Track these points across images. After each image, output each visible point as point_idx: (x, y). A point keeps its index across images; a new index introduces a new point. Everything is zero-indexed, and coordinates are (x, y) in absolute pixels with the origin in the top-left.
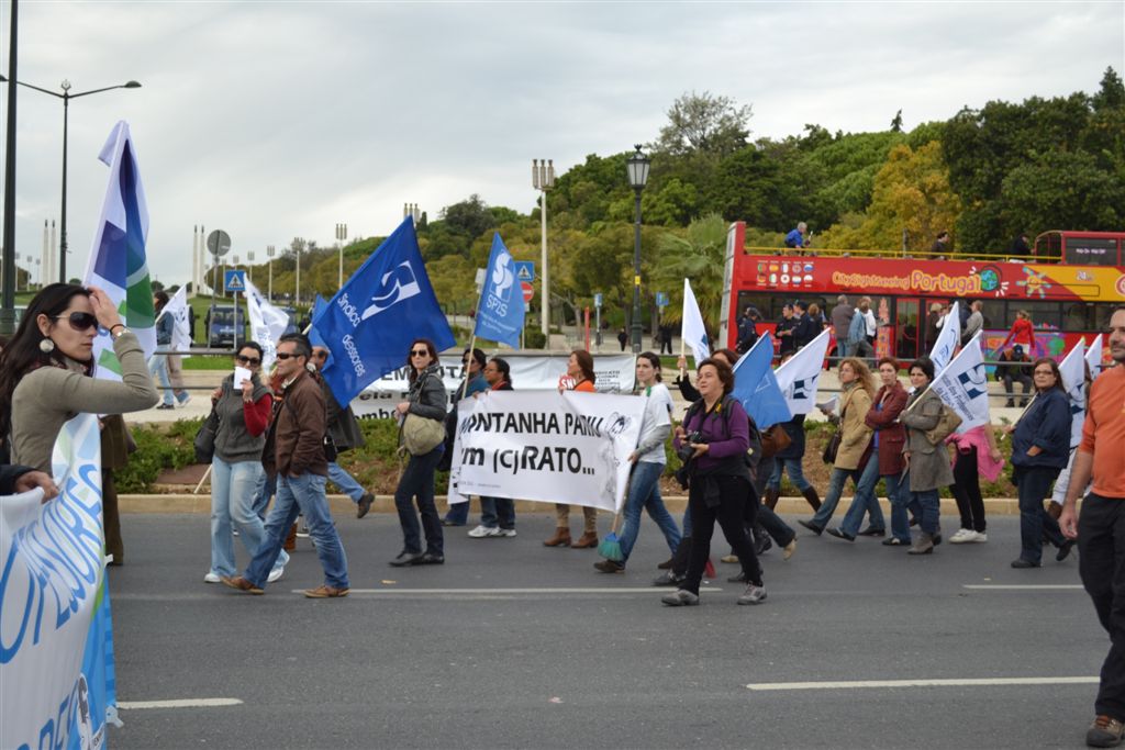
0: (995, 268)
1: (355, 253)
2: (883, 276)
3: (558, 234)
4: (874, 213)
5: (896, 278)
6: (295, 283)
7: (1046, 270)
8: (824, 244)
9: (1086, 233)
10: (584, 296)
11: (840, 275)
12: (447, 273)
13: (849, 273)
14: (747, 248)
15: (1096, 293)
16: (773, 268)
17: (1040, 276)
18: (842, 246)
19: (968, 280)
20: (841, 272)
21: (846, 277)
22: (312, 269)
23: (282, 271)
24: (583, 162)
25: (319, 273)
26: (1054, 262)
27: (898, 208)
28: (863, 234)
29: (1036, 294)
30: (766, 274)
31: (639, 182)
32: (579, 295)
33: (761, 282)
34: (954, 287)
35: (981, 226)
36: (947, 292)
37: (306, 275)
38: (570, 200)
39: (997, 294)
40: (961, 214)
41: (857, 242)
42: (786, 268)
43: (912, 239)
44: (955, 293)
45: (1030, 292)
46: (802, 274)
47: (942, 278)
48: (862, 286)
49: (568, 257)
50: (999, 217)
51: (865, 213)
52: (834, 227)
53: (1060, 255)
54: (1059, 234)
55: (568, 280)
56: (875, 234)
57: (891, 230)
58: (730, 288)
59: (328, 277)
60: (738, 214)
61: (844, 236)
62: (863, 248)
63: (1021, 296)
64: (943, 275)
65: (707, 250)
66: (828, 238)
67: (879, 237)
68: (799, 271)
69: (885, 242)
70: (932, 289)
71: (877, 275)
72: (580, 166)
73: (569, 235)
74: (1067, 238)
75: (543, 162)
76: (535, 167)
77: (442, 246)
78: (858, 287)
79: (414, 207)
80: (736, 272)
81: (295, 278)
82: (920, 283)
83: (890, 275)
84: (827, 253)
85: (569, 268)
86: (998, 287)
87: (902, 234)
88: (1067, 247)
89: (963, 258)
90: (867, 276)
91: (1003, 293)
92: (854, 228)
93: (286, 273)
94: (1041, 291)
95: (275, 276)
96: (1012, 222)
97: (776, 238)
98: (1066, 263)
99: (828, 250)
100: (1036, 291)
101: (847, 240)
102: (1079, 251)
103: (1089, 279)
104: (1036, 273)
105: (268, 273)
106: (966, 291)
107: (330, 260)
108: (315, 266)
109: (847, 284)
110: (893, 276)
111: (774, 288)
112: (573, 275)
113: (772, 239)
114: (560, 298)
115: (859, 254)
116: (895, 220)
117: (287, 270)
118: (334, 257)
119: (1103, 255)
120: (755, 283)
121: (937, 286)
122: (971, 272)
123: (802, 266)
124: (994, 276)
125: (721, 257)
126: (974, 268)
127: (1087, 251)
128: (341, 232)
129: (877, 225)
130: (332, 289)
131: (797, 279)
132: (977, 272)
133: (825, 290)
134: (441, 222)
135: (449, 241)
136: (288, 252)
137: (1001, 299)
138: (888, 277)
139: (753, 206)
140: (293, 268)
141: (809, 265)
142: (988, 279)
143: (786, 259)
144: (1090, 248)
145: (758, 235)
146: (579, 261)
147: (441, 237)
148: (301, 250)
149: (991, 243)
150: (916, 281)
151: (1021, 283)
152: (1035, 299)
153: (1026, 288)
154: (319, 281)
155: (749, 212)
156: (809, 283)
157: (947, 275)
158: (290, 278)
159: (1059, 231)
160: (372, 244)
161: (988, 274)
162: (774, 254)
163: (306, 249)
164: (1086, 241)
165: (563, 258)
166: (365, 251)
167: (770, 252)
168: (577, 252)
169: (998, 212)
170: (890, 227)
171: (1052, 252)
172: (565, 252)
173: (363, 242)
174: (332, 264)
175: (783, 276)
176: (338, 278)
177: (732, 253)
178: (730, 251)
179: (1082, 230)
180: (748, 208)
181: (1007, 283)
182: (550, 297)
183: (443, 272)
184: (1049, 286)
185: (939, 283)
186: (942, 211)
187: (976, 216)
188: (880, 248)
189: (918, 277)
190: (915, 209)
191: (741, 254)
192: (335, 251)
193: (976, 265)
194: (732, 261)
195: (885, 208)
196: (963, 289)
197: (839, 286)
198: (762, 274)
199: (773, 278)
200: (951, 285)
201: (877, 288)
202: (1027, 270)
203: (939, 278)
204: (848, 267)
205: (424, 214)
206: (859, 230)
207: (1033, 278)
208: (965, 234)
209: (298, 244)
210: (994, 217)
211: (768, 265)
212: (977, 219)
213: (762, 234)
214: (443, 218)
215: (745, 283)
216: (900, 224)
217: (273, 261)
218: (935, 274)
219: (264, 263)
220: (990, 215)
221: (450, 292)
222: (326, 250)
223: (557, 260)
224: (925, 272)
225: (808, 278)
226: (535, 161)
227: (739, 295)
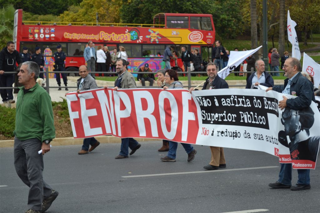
0: (137, 30)
2: (87, 34)
4: (83, 6)
5: (93, 35)
7: (159, 31)
8: (61, 20)
9: (177, 14)
11: (67, 34)
13: (71, 33)
14: (23, 21)
15: (180, 41)
16: (36, 31)
17: (157, 33)
18: (70, 20)
19: (125, 35)
20: (68, 32)
21: (71, 35)
26: (162, 27)
27: (94, 3)
28: (78, 16)
29: (154, 41)
30: (33, 34)
33: (31, 37)
34: (119, 39)
35: (131, 11)
36: (116, 41)
39: (138, 42)
40: (122, 6)
41: (76, 19)
42: (42, 31)
43: (101, 18)
44: (119, 41)
45: (152, 40)
46: (50, 34)
47: (113, 35)
48: (78, 39)
50: (138, 7)
51: (79, 5)
52: (66, 12)
53: (164, 24)
54: (164, 14)
56: (84, 16)
57: (91, 14)
58: (16, 40)
60: (21, 6)
61: (70, 16)
62: (79, 21)
63: (148, 42)
64: (113, 33)
65: (6, 23)
66: (63, 17)
67: (86, 17)
68: (49, 32)
69: (89, 19)
70: (109, 40)
71: (84, 34)
74: (167, 16)
78: (76, 39)
80: (19, 33)
82: (104, 37)
83: (90, 34)
84: (63, 24)
86: (138, 39)
87: (96, 15)
88: (167, 20)
89: (123, 25)
90: (80, 34)
91: (140, 41)
92: (75, 13)
94: (157, 40)
96: (144, 9)
97: (39, 18)
98: (167, 27)
99: (63, 22)
100: (155, 40)
101: (72, 18)
102: (173, 22)
103: (177, 34)
104: (154, 32)
106: (124, 41)
109: (70, 38)
110: (91, 34)
111: (37, 40)
113: (37, 18)
115: (77, 24)
116: (93, 9)
119: (182, 24)
120: (28, 38)
121: (111, 38)
122: (126, 32)
123: (50, 30)
124: (136, 34)
125: (13, 26)
126: (127, 30)
127: (176, 22)
129: (85, 11)
131: (47, 36)
132: (129, 32)
133: (61, 40)
137: (139, 44)
138: (89, 35)
139: (28, 3)
141: (53, 29)
142: (134, 35)
143: (42, 27)
144: (177, 21)
145: (31, 16)
149: (135, 19)
150: (102, 36)
151: (148, 37)
152: (154, 44)
153: (150, 39)
155: (26, 5)
156: (53, 37)
157: (116, 33)
159: (164, 13)
161: (133, 33)
162: (37, 24)
164: (176, 18)
167: (35, 23)
169: (138, 5)
170: (90, 12)
171: (161, 22)
175: (41, 35)
177: (17, 24)
178: (16, 24)
179: (175, 13)
180: (25, 3)
181: (142, 37)
184: (160, 38)
185: (112, 37)
186: (114, 5)
187: (128, 7)
188: (87, 22)
189: (103, 34)
190: (102, 4)
191: (21, 24)
193: (128, 29)
194: (17, 28)
195: (89, 3)
196: (123, 39)
197: (67, 39)
198: (31, 34)
199: (36, 36)
200: (117, 38)
201: (84, 39)
202: (150, 31)
203: (112, 35)
204: (71, 30)
206: (77, 14)
207: (153, 34)
208: (124, 15)
210: (137, 7)
211: (34, 29)
212: (129, 8)
213: (33, 16)
215: (23, 38)
216: (95, 11)
218: (110, 33)
220: (135, 6)
224: (106, 32)
225: (53, 35)
227: (21, 44)
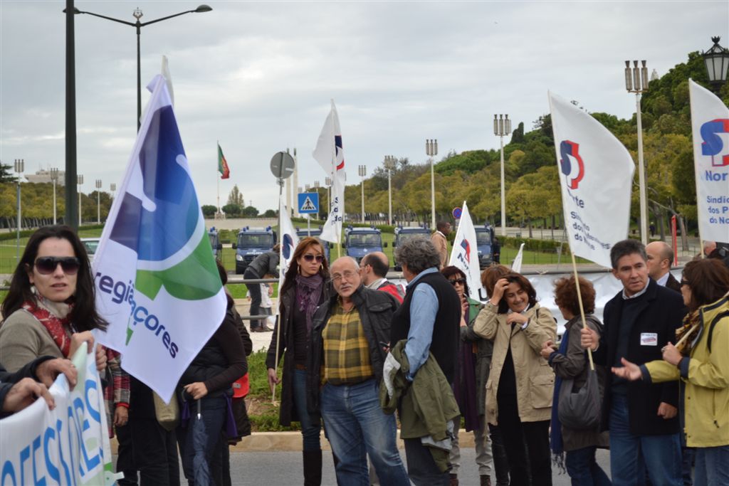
1: (448, 168)
3: (658, 139)
6: (388, 203)
10: (687, 203)
12: (544, 185)
22: (404, 188)
23: (376, 191)
24: (686, 61)
25: (411, 192)
31: (718, 78)
32: (683, 203)
37: (398, 194)
38: (672, 102)
49: (670, 163)
55: (670, 188)
59: (420, 196)
72: (682, 64)
73: (670, 139)
75: (636, 63)
76: (628, 69)
77: (538, 157)
79: (504, 118)
81: (388, 197)
85: (670, 174)
93: (380, 192)
95: (369, 196)
105: (361, 195)
107: (423, 177)
108: (410, 184)
112: (674, 182)
114: (662, 206)
117: (381, 190)
118: (427, 174)
128: (432, 147)
130: (426, 207)
134: (538, 131)
135: (546, 151)
136: (381, 171)
140: (387, 188)
146: (680, 167)
147: (537, 148)
148: (394, 169)
154: (412, 201)
158: (382, 198)
160: (465, 158)
163: (399, 167)
165: (665, 164)
166: (459, 166)
168: (678, 156)
172: (666, 158)
173: (456, 156)
174: (425, 181)
176: (431, 196)
182: (650, 204)
183: (539, 184)
192: (427, 168)
205: (521, 125)
209: (390, 162)
214: (540, 128)
217: (365, 182)
219: (357, 183)
221: (546, 205)
222: (419, 167)
223: (658, 166)
226: (627, 63)
